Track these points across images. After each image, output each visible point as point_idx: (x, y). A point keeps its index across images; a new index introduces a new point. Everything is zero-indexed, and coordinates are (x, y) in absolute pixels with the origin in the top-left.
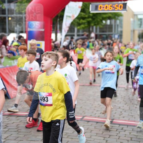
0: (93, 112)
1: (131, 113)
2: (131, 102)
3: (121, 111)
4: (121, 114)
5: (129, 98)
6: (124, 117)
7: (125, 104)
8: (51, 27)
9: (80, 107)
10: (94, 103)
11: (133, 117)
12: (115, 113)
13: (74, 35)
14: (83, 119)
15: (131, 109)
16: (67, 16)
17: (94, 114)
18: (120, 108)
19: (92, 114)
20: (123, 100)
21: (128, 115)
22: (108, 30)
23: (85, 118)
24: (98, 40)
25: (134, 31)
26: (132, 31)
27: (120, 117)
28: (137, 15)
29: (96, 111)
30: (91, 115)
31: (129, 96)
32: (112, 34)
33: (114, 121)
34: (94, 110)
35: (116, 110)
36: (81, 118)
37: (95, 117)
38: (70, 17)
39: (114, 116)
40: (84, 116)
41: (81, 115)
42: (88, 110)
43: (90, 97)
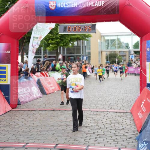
0: (66, 139)
1: (106, 138)
2: (105, 126)
3: (96, 136)
4: (96, 140)
5: (103, 122)
6: (99, 143)
7: (99, 129)
8: (17, 48)
9: (52, 134)
10: (67, 129)
11: (109, 142)
12: (90, 139)
13: (41, 57)
14: (57, 147)
15: (105, 134)
16: (34, 37)
17: (68, 141)
18: (94, 133)
19: (66, 141)
20: (97, 125)
21: (103, 141)
22: (75, 51)
23: (58, 146)
24: (66, 62)
25: (102, 52)
26: (99, 52)
27: (95, 143)
28: (103, 36)
29: (69, 138)
30: (64, 143)
31: (102, 120)
32: (80, 56)
33: (89, 148)
34: (67, 136)
35: (90, 136)
36: (54, 145)
37: (69, 144)
38: (37, 38)
39: (89, 142)
40: (57, 144)
41: (53, 143)
42: (61, 137)
43: (61, 123)
